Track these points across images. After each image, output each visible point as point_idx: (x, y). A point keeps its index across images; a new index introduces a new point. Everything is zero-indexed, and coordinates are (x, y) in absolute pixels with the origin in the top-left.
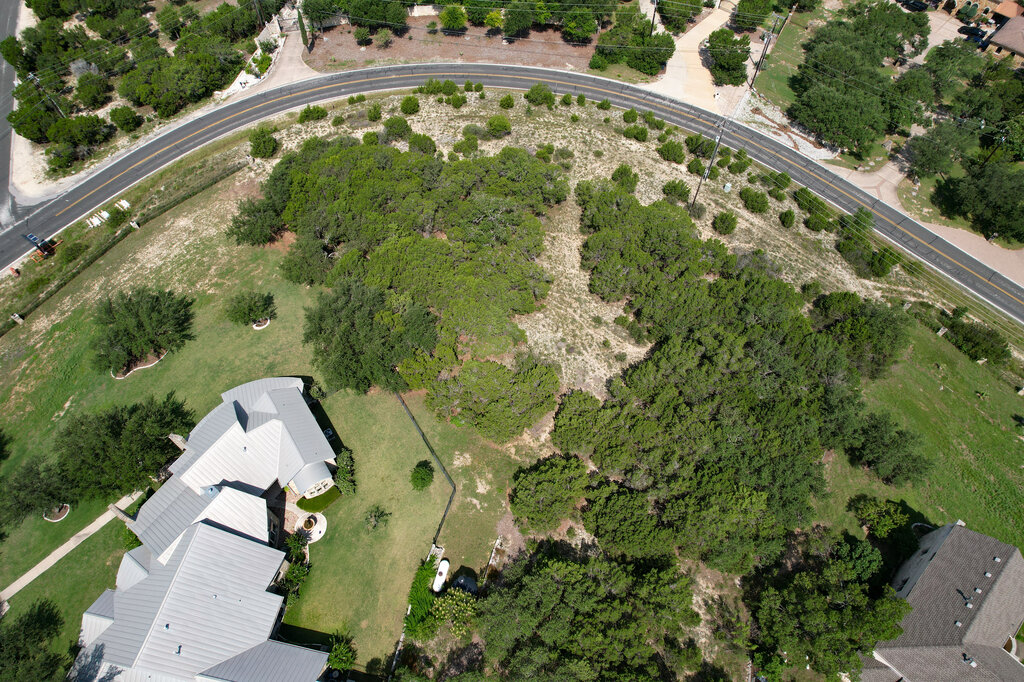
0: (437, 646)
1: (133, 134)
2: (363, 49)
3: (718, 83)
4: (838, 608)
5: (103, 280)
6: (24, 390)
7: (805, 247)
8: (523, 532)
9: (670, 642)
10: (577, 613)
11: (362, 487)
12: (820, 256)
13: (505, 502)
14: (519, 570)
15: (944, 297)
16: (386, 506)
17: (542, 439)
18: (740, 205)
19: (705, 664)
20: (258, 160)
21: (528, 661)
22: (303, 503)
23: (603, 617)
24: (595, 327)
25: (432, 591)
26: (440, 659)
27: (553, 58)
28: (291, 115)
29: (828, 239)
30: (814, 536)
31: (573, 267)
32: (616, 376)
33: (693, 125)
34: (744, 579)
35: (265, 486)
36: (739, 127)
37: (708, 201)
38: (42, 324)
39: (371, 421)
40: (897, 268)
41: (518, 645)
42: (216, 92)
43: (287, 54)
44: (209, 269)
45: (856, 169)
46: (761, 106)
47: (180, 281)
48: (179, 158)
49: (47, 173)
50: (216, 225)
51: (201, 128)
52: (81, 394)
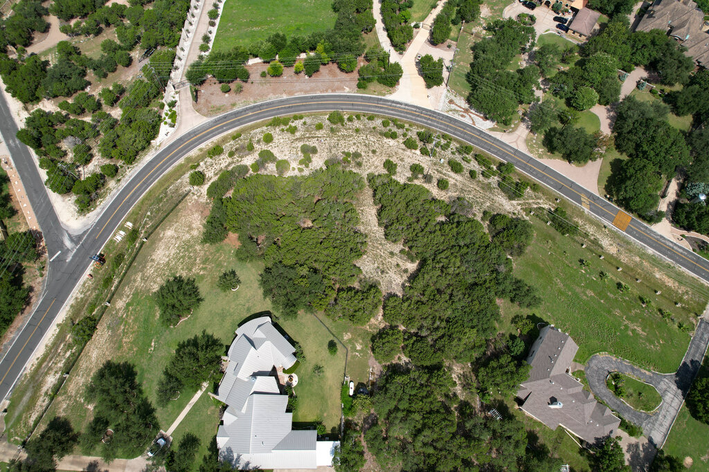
0: (358, 418)
1: (116, 178)
2: (227, 95)
3: (429, 86)
4: (506, 373)
5: (140, 274)
6: (128, 340)
7: (483, 188)
8: (380, 363)
9: (447, 396)
10: (410, 395)
11: (308, 357)
12: (491, 192)
13: (370, 352)
14: (384, 381)
15: (550, 201)
16: (320, 364)
17: (379, 319)
18: (449, 170)
19: (461, 401)
20: (196, 187)
21: (396, 418)
22: (284, 371)
23: (421, 394)
24: (391, 257)
25: (350, 396)
26: (360, 422)
27: (336, 84)
28: (201, 150)
29: (494, 180)
30: (498, 339)
31: (375, 226)
32: (405, 281)
33: (419, 119)
34: (472, 363)
35: (270, 369)
36: (443, 116)
37: (434, 171)
38: (120, 304)
39: (303, 327)
40: (528, 189)
41: (390, 412)
42: (152, 141)
43: (184, 107)
44: (196, 260)
45: (505, 131)
46: (453, 98)
47: (182, 269)
48: (148, 190)
49: (78, 212)
50: (188, 232)
51: (153, 168)
52: (157, 338)
